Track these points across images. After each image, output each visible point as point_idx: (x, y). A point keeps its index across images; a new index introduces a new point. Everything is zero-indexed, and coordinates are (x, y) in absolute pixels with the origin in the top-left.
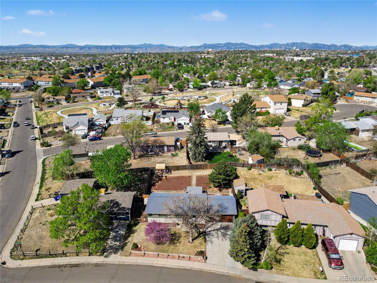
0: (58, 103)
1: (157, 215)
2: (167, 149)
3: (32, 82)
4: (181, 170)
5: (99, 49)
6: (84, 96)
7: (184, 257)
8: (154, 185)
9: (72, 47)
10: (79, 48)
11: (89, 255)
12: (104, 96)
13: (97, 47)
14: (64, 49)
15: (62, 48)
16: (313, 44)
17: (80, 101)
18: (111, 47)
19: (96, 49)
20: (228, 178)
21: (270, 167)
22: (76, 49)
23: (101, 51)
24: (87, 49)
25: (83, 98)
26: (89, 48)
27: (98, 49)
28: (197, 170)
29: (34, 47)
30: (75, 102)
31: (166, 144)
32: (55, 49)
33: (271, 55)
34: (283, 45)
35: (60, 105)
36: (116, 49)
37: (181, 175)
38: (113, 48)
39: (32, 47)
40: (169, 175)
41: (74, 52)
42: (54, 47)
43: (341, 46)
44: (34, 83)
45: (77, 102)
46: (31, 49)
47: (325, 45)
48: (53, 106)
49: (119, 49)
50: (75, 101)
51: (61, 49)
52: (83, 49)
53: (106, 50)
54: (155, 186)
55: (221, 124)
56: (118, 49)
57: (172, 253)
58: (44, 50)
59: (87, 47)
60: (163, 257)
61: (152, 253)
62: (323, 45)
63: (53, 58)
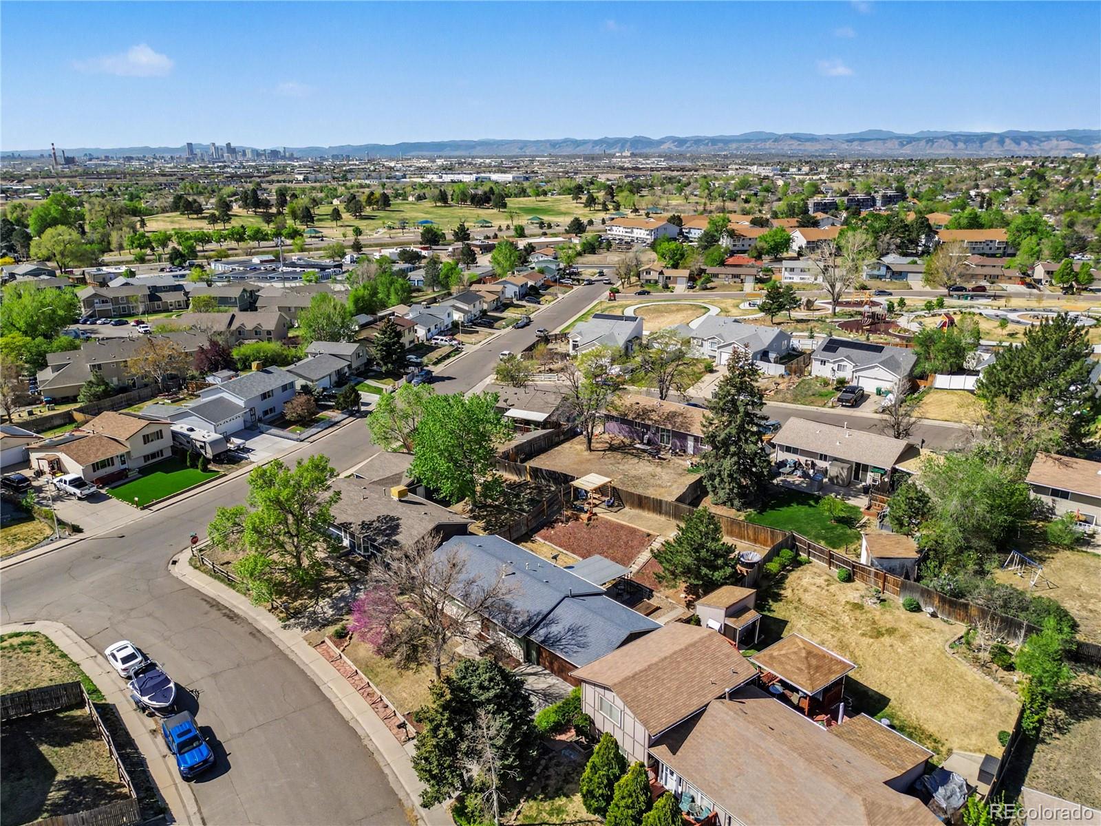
0: (666, 287)
2: (694, 447)
3: (677, 229)
4: (649, 510)
5: (961, 145)
6: (734, 276)
7: (385, 707)
8: (550, 524)
9: (878, 139)
10: (897, 142)
11: (270, 611)
12: (795, 281)
13: (954, 138)
14: (856, 143)
15: (848, 141)
17: (724, 286)
18: (1001, 139)
19: (950, 143)
20: (704, 571)
21: (917, 597)
22: (889, 144)
23: (966, 149)
24: (923, 143)
25: (736, 280)
26: (927, 142)
27: (956, 145)
29: (777, 139)
30: (706, 289)
31: (692, 432)
32: (828, 146)
35: (669, 293)
36: (1019, 144)
38: (1007, 141)
39: (769, 139)
40: (603, 514)
41: (879, 152)
42: (829, 139)
44: (681, 233)
45: (712, 288)
46: (768, 145)
48: (649, 293)
49: (1030, 144)
50: (709, 285)
51: (845, 146)
52: (908, 143)
53: (982, 147)
54: (553, 528)
56: (1024, 144)
57: (377, 686)
58: (800, 147)
59: (923, 138)
60: (358, 682)
61: (350, 663)
63: (806, 169)
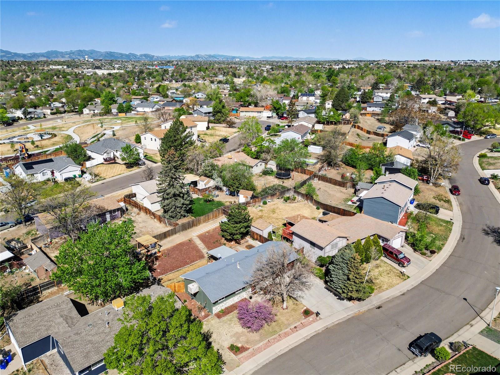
1: (223, 298)
2: (110, 216)
4: (169, 236)
7: (295, 327)
16: (107, 53)
21: (264, 200)
28: (190, 230)
31: (109, 209)
33: (60, 67)
34: (66, 53)
37: (178, 243)
43: (141, 55)
47: (122, 55)
54: (155, 269)
55: (133, 167)
57: (281, 330)
60: (276, 340)
61: (261, 344)
62: (121, 54)
